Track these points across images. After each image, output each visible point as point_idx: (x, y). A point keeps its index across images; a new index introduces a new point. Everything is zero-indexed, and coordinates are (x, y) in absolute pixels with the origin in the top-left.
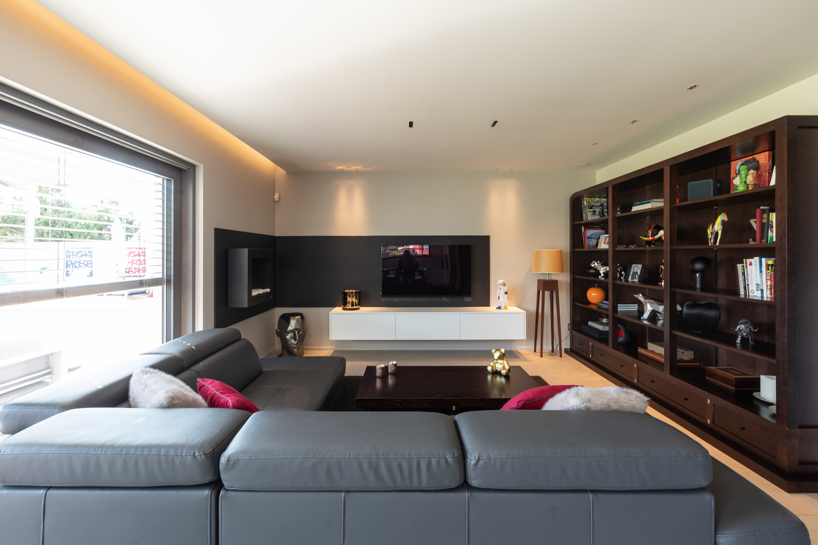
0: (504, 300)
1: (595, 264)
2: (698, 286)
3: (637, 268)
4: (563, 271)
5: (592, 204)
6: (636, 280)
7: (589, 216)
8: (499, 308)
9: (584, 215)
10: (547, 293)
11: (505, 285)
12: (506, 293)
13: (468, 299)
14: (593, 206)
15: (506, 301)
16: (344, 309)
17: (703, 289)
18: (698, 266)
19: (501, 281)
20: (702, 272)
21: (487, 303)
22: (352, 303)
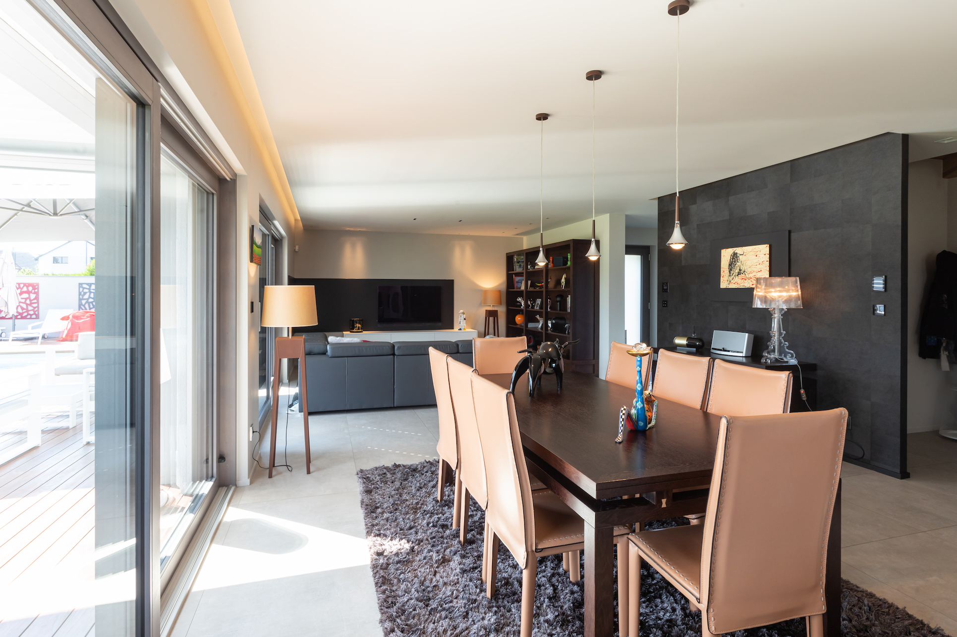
0: (463, 324)
1: (519, 299)
2: (558, 309)
3: (539, 301)
4: (501, 304)
5: (519, 260)
6: (538, 308)
7: (518, 269)
8: (460, 329)
9: (514, 267)
10: (491, 319)
11: (464, 314)
12: (465, 319)
13: (440, 324)
14: (519, 261)
15: (465, 324)
16: (351, 332)
17: (560, 310)
18: (558, 299)
19: (462, 311)
20: (560, 302)
21: (451, 327)
22: (359, 327)
